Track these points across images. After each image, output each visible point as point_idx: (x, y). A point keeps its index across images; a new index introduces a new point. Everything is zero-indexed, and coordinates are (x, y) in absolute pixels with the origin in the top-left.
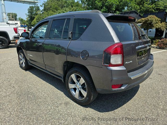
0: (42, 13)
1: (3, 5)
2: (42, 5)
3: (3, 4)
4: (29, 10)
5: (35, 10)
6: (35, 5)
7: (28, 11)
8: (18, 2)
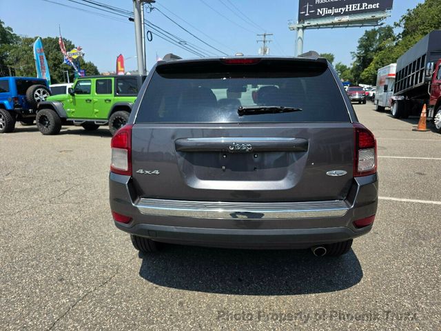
0: (397, 44)
1: (300, 40)
2: (398, 22)
3: (300, 38)
4: (362, 40)
5: (379, 39)
6: (377, 25)
7: (358, 45)
8: (333, 27)
